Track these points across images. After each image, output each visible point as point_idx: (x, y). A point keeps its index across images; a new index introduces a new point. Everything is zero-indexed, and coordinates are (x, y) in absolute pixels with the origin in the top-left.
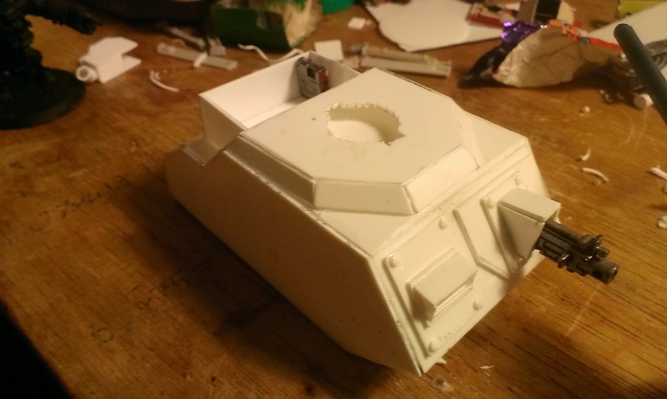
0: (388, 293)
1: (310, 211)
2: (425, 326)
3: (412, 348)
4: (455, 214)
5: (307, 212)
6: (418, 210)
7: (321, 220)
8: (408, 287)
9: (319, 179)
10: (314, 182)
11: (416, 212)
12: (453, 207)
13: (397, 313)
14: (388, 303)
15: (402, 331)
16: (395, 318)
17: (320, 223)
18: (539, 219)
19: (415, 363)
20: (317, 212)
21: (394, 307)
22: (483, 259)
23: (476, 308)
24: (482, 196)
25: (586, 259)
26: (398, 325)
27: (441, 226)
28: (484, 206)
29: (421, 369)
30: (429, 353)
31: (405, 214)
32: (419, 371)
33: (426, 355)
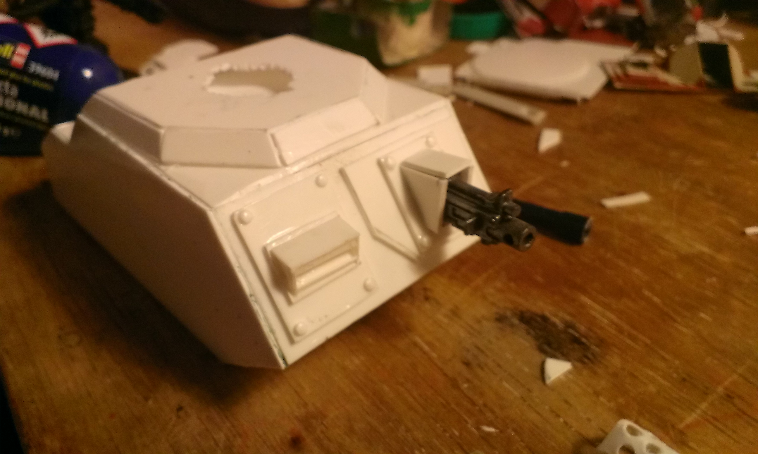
0: (237, 257)
1: (156, 166)
2: (289, 302)
3: (272, 331)
4: (342, 173)
5: (153, 169)
6: (288, 162)
7: (166, 175)
8: (265, 250)
9: (170, 128)
10: (162, 131)
11: (284, 164)
12: (339, 166)
13: (249, 283)
14: (237, 270)
15: (256, 307)
16: (247, 290)
17: (164, 179)
18: (440, 176)
19: (276, 351)
20: (163, 167)
21: (245, 275)
22: (379, 232)
23: (367, 289)
24: (380, 155)
25: (494, 220)
26: (252, 300)
27: (319, 184)
28: (382, 167)
29: (284, 359)
30: (296, 339)
31: (270, 167)
32: (281, 362)
33: (292, 341)
